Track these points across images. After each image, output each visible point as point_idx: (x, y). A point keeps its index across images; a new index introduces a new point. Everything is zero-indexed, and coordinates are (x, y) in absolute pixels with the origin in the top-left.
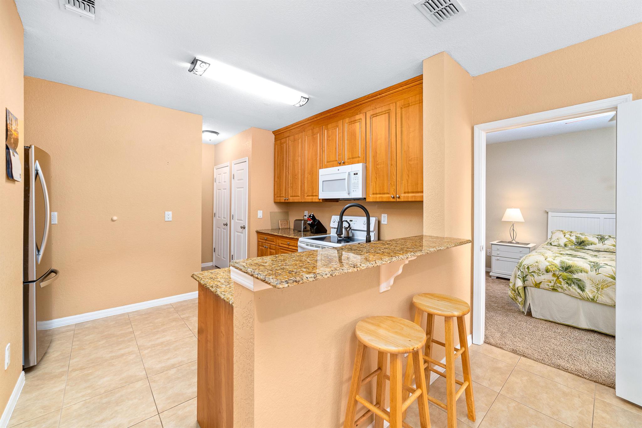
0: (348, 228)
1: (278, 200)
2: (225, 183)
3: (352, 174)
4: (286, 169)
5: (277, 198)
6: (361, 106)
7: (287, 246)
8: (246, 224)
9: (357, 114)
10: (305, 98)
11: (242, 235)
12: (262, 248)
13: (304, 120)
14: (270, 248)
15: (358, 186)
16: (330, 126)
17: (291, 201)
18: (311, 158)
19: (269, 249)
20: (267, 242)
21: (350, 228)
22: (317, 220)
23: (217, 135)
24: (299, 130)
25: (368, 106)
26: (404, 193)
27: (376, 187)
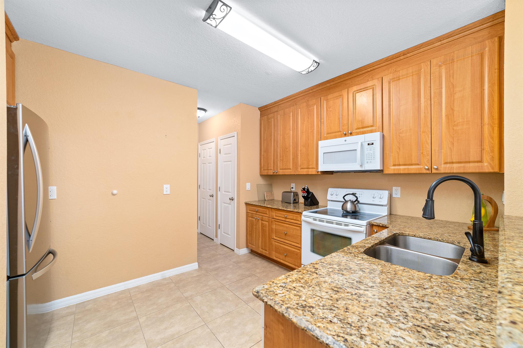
0: (355, 201)
1: (265, 173)
2: (209, 158)
3: (366, 144)
4: (274, 143)
5: (264, 171)
6: (373, 71)
7: (284, 219)
8: (235, 196)
9: (368, 81)
10: (317, 63)
11: (230, 206)
12: (252, 219)
13: (297, 93)
14: (262, 220)
15: (373, 158)
16: (330, 96)
17: (281, 173)
18: (306, 131)
19: (260, 221)
20: (258, 213)
21: (358, 202)
23: (205, 112)
24: (289, 104)
25: (385, 70)
26: (445, 163)
27: (398, 158)
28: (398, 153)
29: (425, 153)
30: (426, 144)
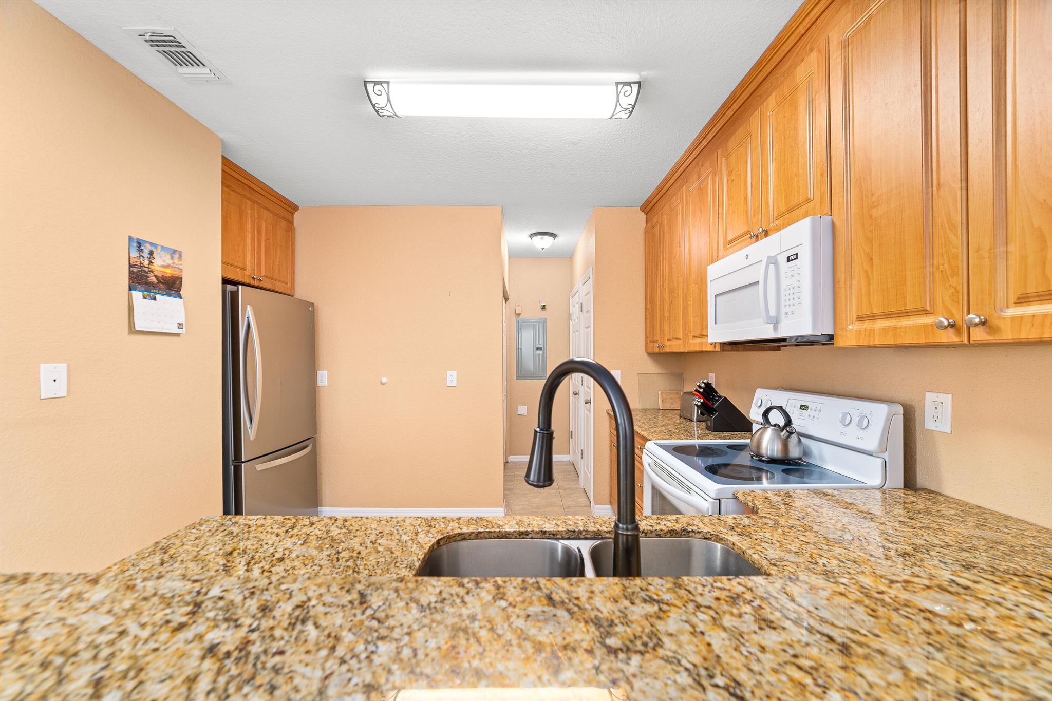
0: (782, 430)
2: (577, 321)
3: (782, 259)
5: (651, 345)
8: (592, 396)
10: (630, 84)
11: (590, 415)
15: (799, 298)
16: (731, 143)
17: (669, 349)
22: (720, 397)
23: (553, 239)
24: (678, 184)
25: (840, 9)
26: (1018, 298)
27: (869, 293)
28: (868, 277)
29: (945, 265)
30: (949, 232)
